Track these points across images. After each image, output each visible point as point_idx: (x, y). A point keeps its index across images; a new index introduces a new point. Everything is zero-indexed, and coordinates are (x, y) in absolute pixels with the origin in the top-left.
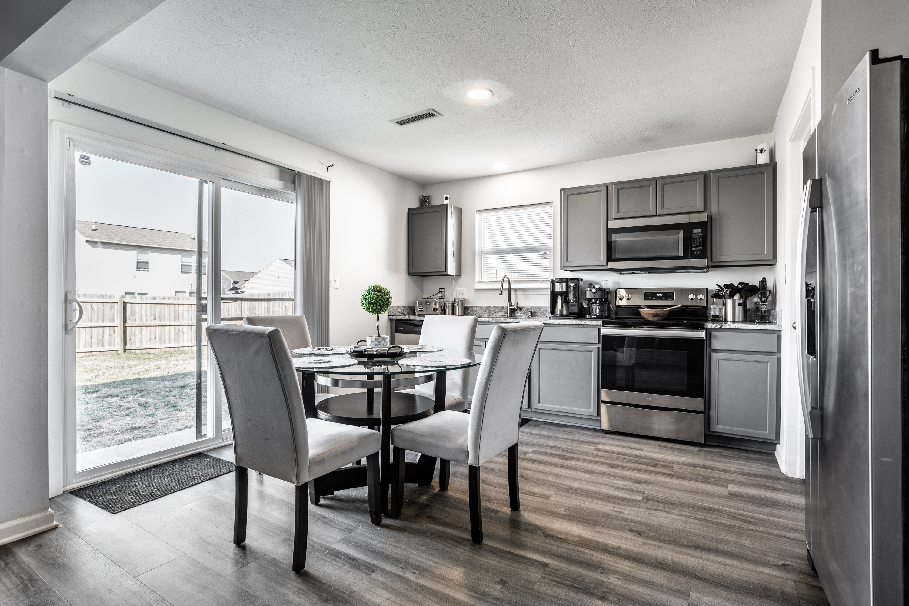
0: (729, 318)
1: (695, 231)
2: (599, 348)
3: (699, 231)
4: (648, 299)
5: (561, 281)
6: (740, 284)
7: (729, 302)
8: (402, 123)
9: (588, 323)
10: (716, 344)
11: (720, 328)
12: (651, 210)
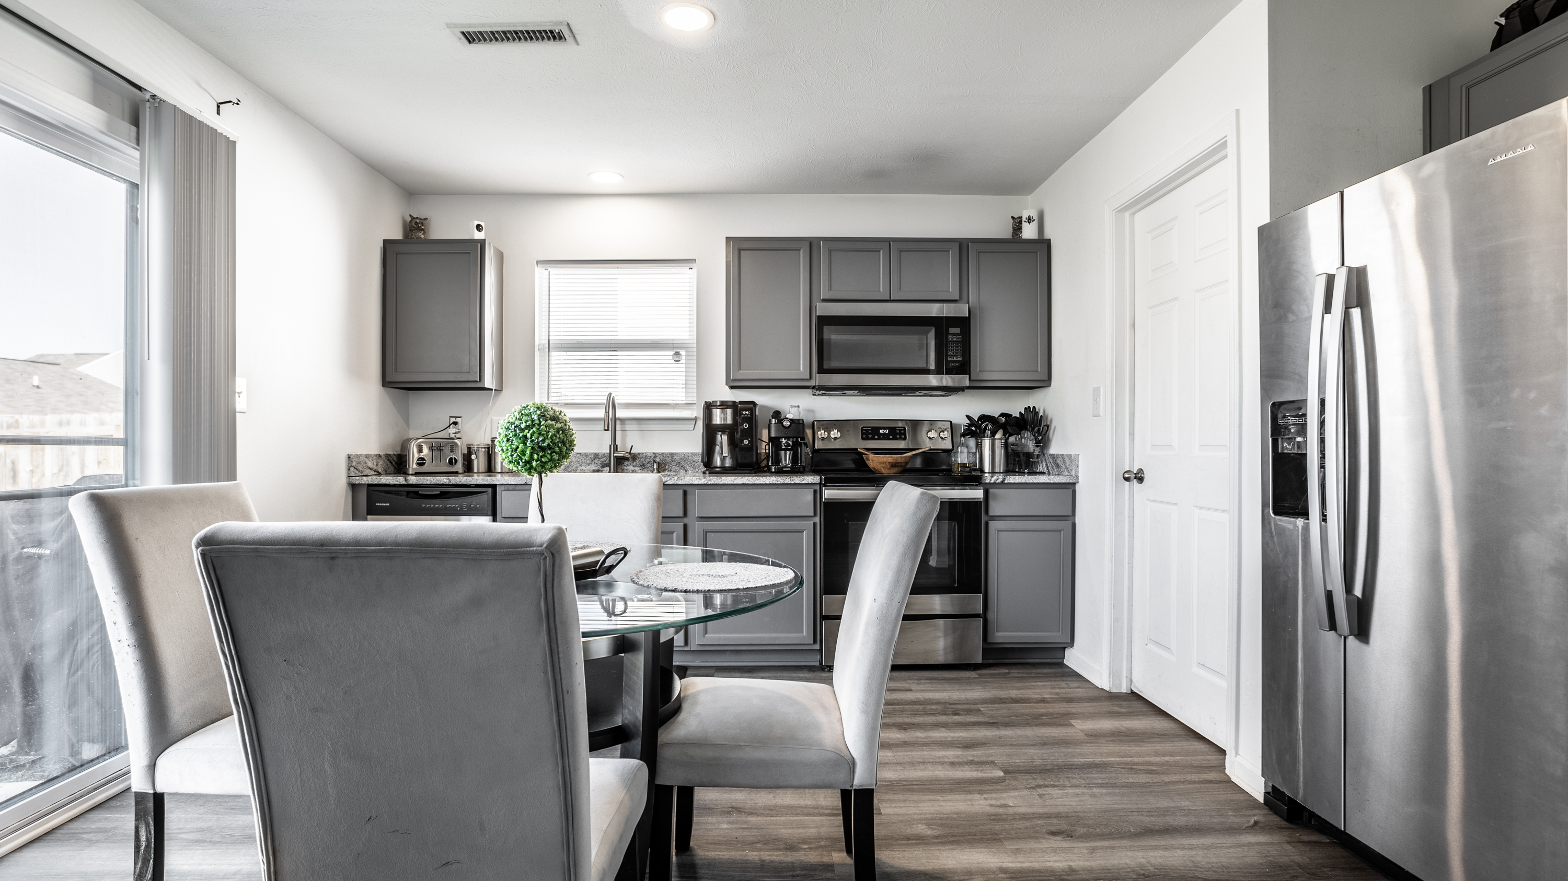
0: (987, 468)
1: (952, 330)
2: (815, 524)
3: (957, 330)
4: (867, 439)
5: (724, 405)
6: (1003, 415)
7: (987, 442)
8: (471, 37)
9: (797, 482)
10: (996, 508)
11: (1002, 482)
12: (882, 292)
